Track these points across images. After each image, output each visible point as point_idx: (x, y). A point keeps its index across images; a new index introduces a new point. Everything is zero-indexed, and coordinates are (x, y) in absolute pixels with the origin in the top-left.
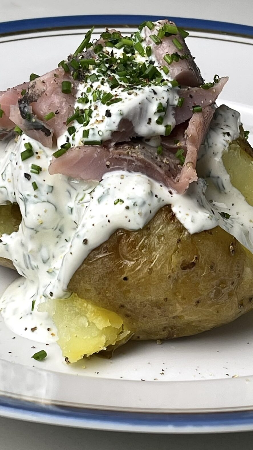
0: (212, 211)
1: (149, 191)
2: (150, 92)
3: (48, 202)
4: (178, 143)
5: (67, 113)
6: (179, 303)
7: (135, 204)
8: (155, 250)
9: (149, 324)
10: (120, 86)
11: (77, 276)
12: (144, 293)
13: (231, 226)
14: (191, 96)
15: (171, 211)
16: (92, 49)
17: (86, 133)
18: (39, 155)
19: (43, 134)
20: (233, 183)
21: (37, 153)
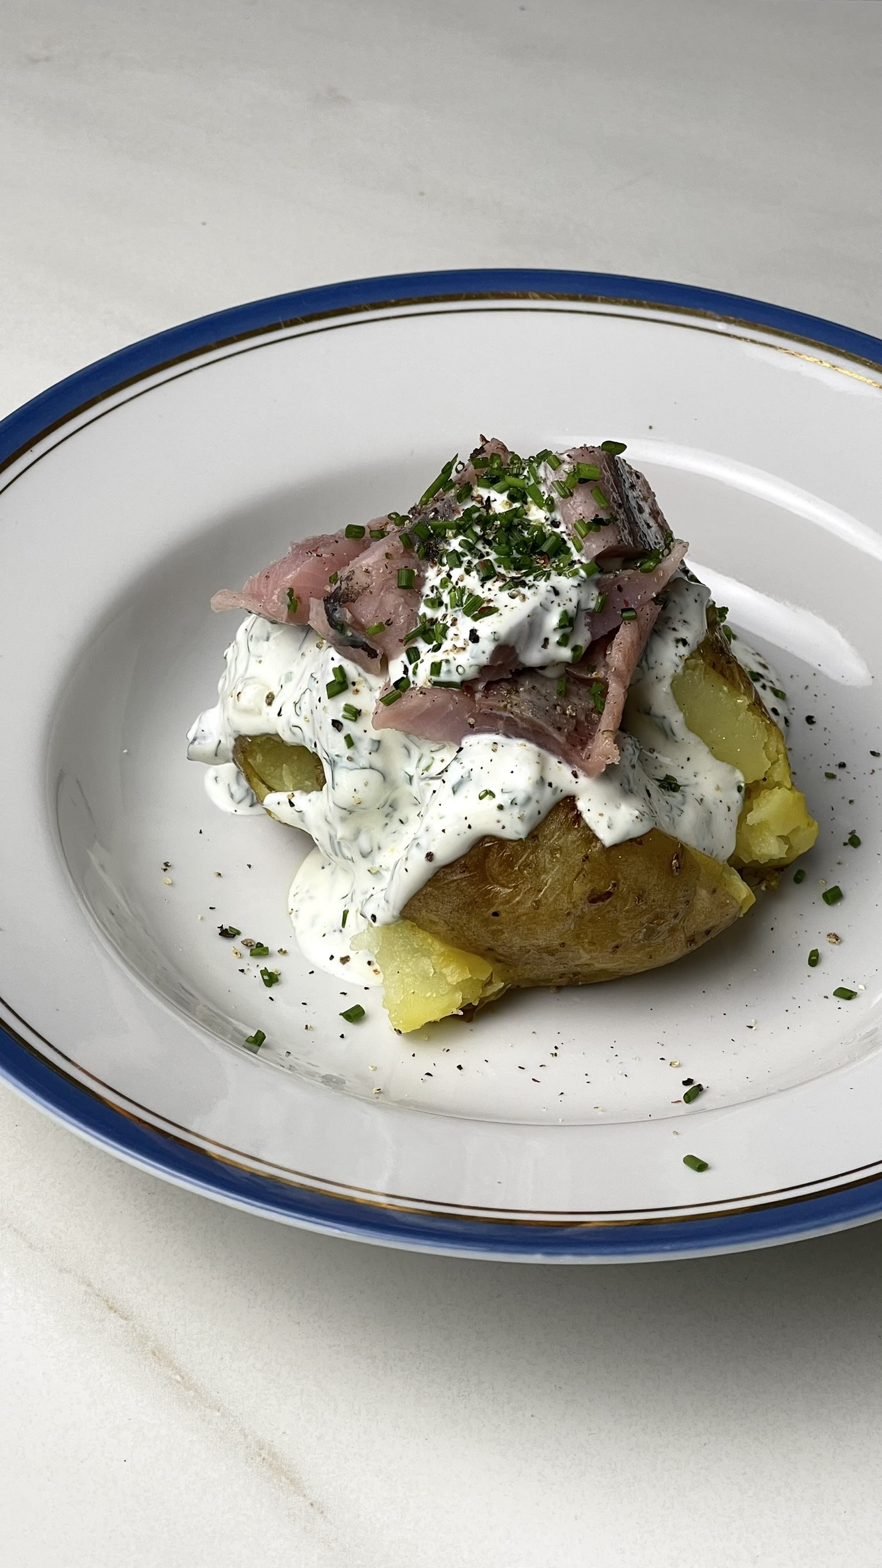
0: (648, 791)
1: (539, 778)
2: (548, 591)
3: (371, 768)
4: (594, 673)
5: (406, 624)
6: (584, 949)
7: (514, 802)
8: (545, 871)
9: (536, 971)
10: (498, 576)
11: (416, 902)
12: (526, 935)
13: (679, 813)
14: (620, 589)
15: (574, 807)
16: (452, 495)
17: (436, 668)
18: (356, 687)
19: (365, 654)
20: (690, 726)
21: (354, 684)
